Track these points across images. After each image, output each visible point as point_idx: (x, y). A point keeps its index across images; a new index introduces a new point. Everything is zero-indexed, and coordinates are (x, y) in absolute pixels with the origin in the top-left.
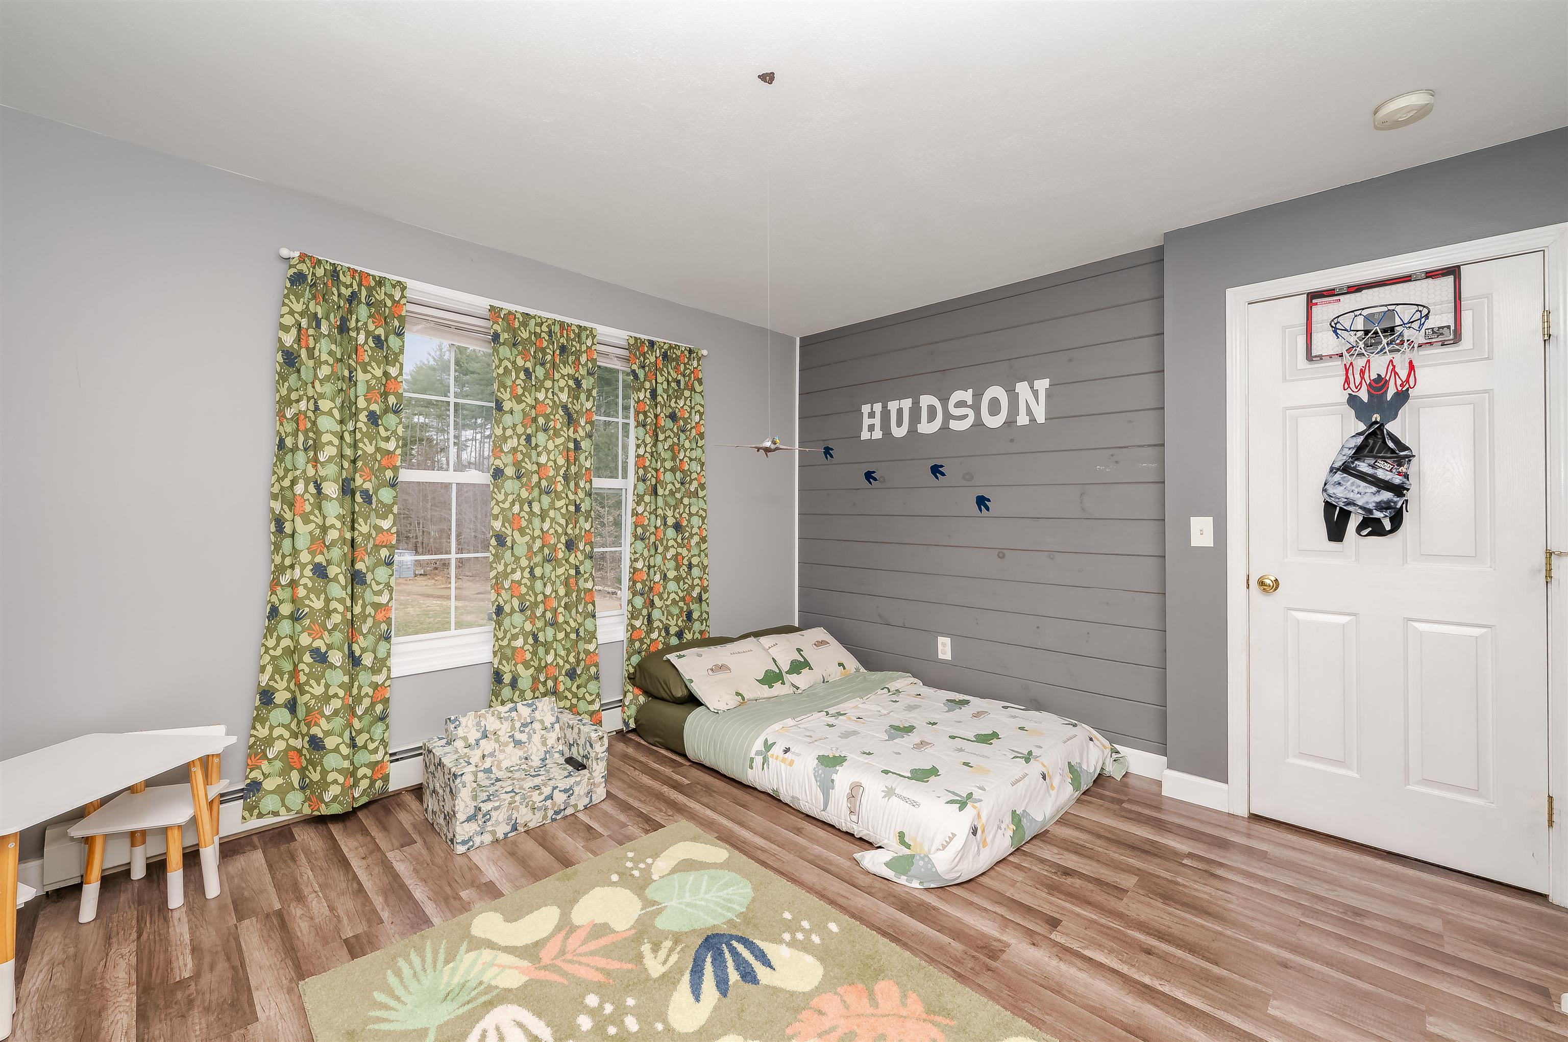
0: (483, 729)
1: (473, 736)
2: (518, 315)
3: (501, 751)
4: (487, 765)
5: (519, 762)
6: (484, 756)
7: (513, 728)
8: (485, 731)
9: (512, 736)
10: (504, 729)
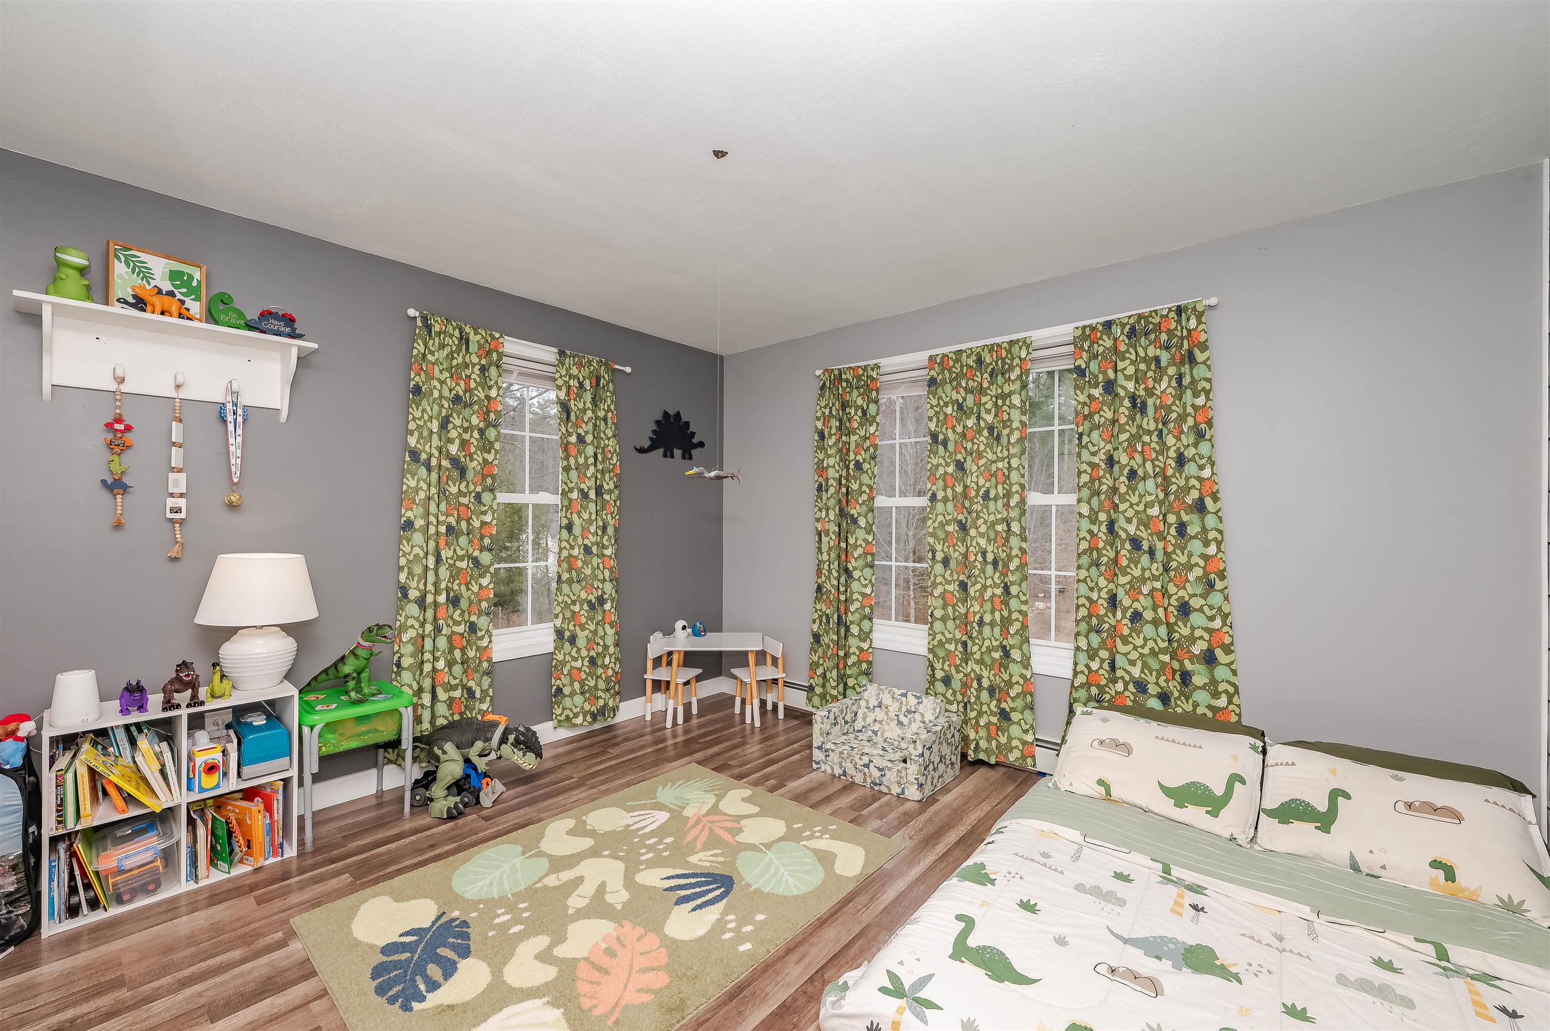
0: (880, 700)
1: (873, 702)
2: (951, 355)
3: (887, 723)
4: (876, 728)
5: (896, 738)
6: (875, 721)
7: (900, 710)
8: (880, 702)
9: (897, 716)
10: (894, 707)
